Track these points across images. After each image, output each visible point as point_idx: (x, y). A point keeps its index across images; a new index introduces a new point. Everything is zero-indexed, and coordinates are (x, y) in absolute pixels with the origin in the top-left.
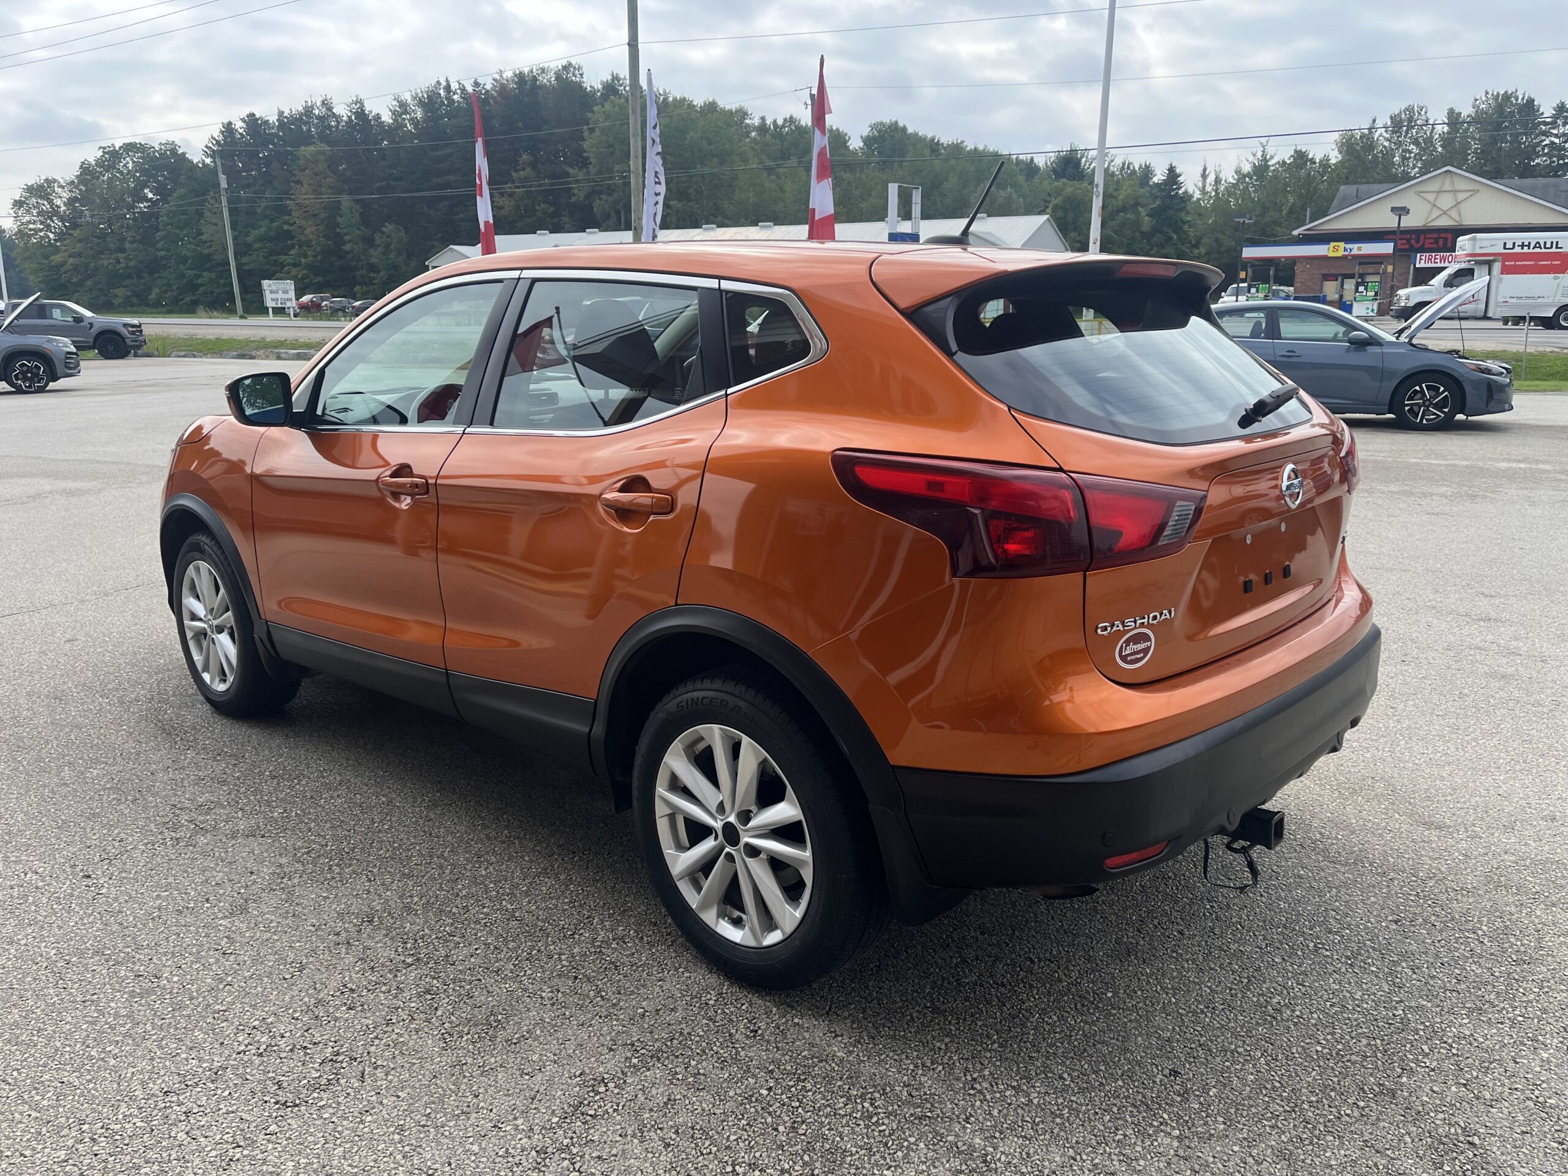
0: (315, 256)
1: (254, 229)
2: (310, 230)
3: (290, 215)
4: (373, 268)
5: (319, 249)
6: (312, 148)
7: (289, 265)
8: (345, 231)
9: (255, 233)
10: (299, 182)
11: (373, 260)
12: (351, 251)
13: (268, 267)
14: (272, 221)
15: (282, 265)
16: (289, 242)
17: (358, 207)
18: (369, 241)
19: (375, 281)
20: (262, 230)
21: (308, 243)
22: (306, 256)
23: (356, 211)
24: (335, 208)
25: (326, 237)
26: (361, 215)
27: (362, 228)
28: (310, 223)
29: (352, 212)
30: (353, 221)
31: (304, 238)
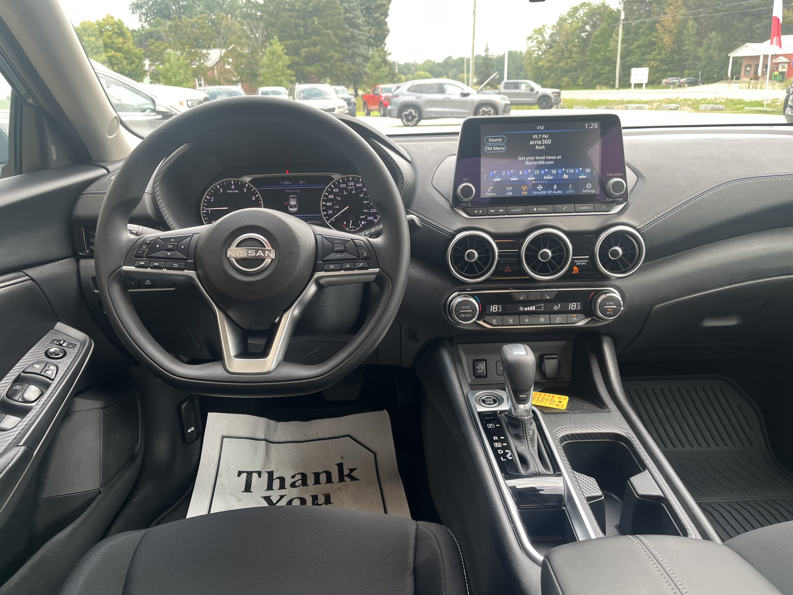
0: (666, 54)
1: (636, 41)
2: (667, 40)
3: (657, 32)
4: (698, 59)
5: (669, 50)
7: (650, 60)
8: (687, 39)
9: (636, 44)
11: (700, 54)
12: (687, 50)
14: (647, 36)
15: (646, 60)
16: (653, 47)
17: (696, 25)
19: (698, 67)
20: (641, 42)
21: (663, 47)
22: (660, 54)
23: (695, 27)
24: (683, 26)
25: (674, 43)
26: (698, 29)
27: (696, 37)
28: (667, 36)
29: (692, 28)
30: (692, 32)
31: (662, 44)
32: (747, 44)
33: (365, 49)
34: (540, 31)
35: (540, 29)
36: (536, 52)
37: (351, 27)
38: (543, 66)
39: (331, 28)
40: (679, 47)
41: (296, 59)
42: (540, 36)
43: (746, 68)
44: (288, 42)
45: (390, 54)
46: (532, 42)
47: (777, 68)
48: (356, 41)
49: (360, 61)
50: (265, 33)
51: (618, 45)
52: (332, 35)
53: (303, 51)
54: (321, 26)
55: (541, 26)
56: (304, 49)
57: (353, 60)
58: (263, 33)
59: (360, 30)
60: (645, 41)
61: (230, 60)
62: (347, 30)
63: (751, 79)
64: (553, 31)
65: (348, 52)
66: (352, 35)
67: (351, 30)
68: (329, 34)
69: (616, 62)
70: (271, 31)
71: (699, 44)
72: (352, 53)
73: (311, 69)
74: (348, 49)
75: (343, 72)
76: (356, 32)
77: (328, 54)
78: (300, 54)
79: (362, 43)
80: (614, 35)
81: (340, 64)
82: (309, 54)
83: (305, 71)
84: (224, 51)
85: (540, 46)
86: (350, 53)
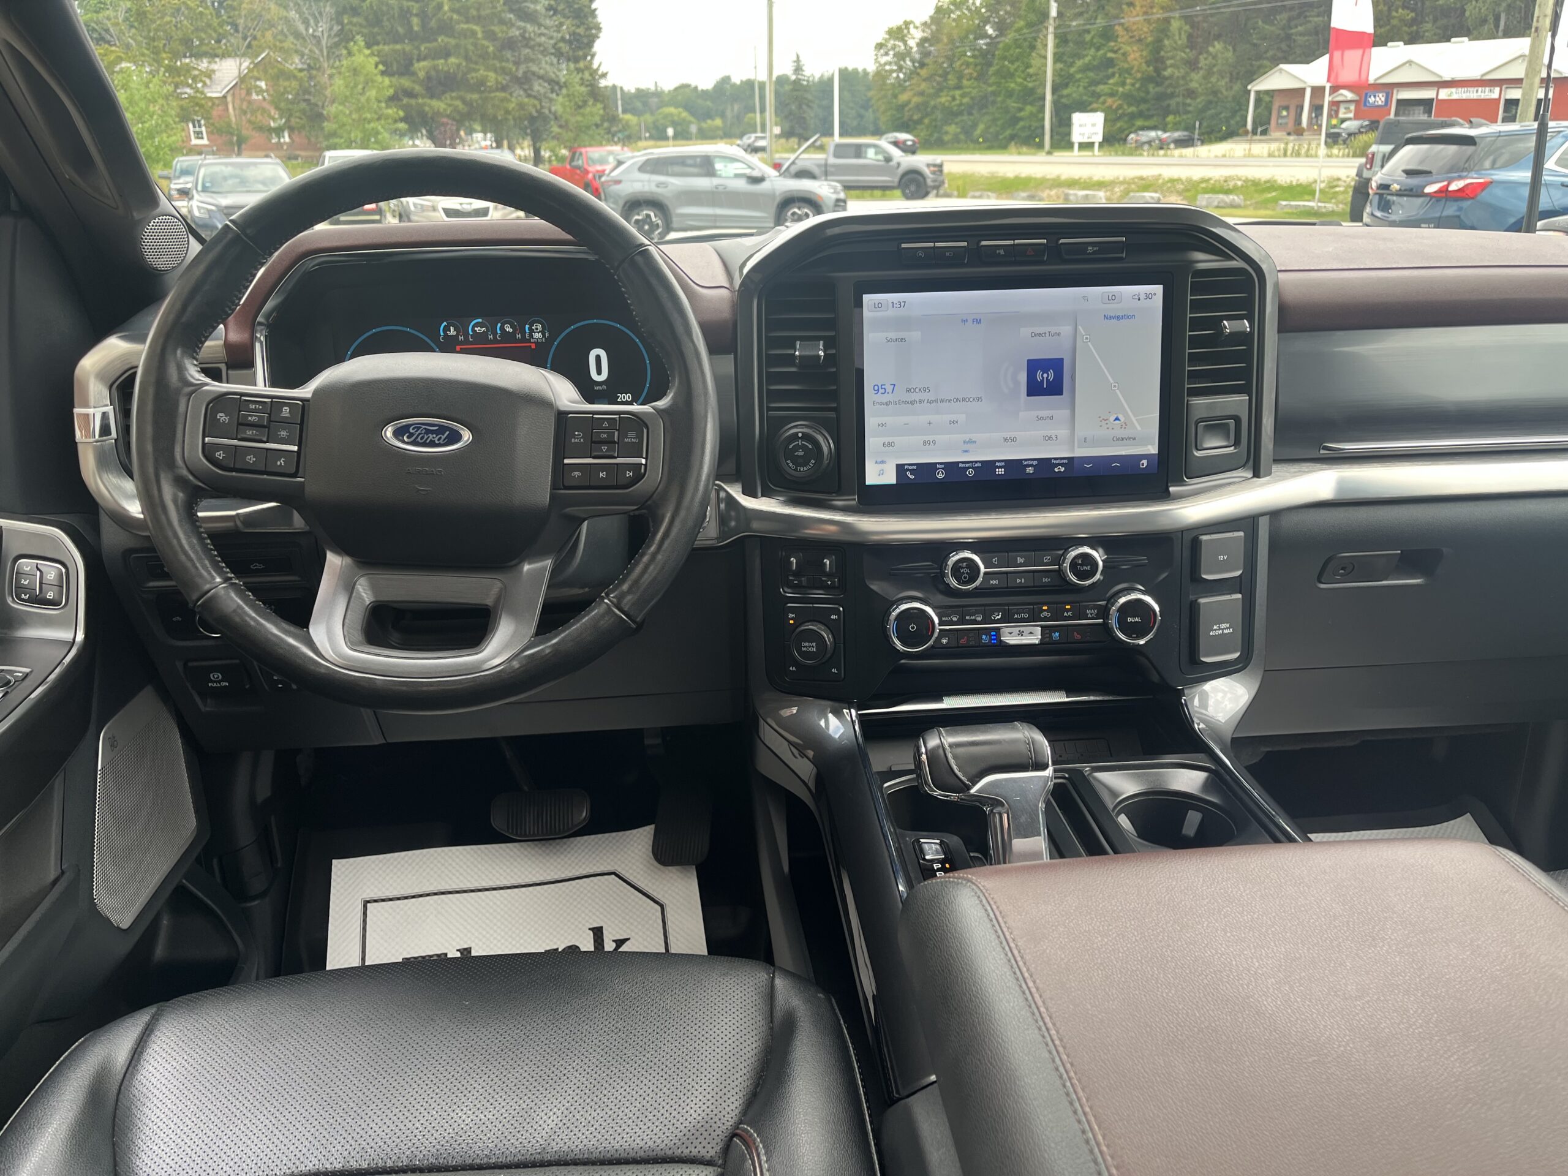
0: (1133, 85)
1: (1079, 59)
2: (1135, 57)
3: (1116, 41)
4: (1191, 93)
5: (1139, 75)
7: (1105, 95)
8: (1170, 54)
9: (1079, 63)
11: (1194, 85)
12: (1171, 77)
13: (1085, 98)
14: (1098, 49)
15: (1099, 96)
16: (1110, 71)
17: (1187, 27)
18: (1193, 65)
19: (1190, 109)
20: (1087, 59)
21: (1128, 71)
22: (1123, 84)
23: (1185, 31)
24: (1164, 27)
25: (1148, 63)
26: (1190, 36)
27: (1188, 50)
28: (1135, 48)
29: (1180, 34)
30: (1179, 42)
31: (1126, 66)
32: (1282, 66)
33: (552, 64)
34: (898, 33)
35: (899, 29)
36: (894, 75)
37: (520, 18)
38: (909, 102)
39: (478, 19)
40: (1157, 70)
41: (406, 82)
42: (901, 44)
43: (1279, 112)
44: (386, 48)
45: (604, 75)
46: (887, 54)
47: (1337, 112)
48: (532, 48)
49: (542, 91)
50: (336, 28)
51: (1045, 65)
52: (480, 35)
53: (421, 67)
54: (455, 16)
55: (900, 23)
56: (423, 64)
57: (526, 87)
58: (331, 29)
59: (540, 25)
60: (1094, 58)
61: (263, 84)
62: (510, 24)
63: (1289, 134)
64: (925, 35)
65: (517, 70)
66: (522, 35)
67: (522, 24)
68: (474, 33)
69: (1043, 98)
70: (350, 23)
72: (525, 73)
73: (438, 105)
74: (517, 63)
75: (507, 112)
76: (530, 27)
77: (474, 75)
78: (414, 74)
79: (545, 52)
80: (1039, 45)
81: (502, 95)
82: (433, 73)
83: (427, 109)
84: (246, 63)
85: (902, 63)
86: (520, 74)
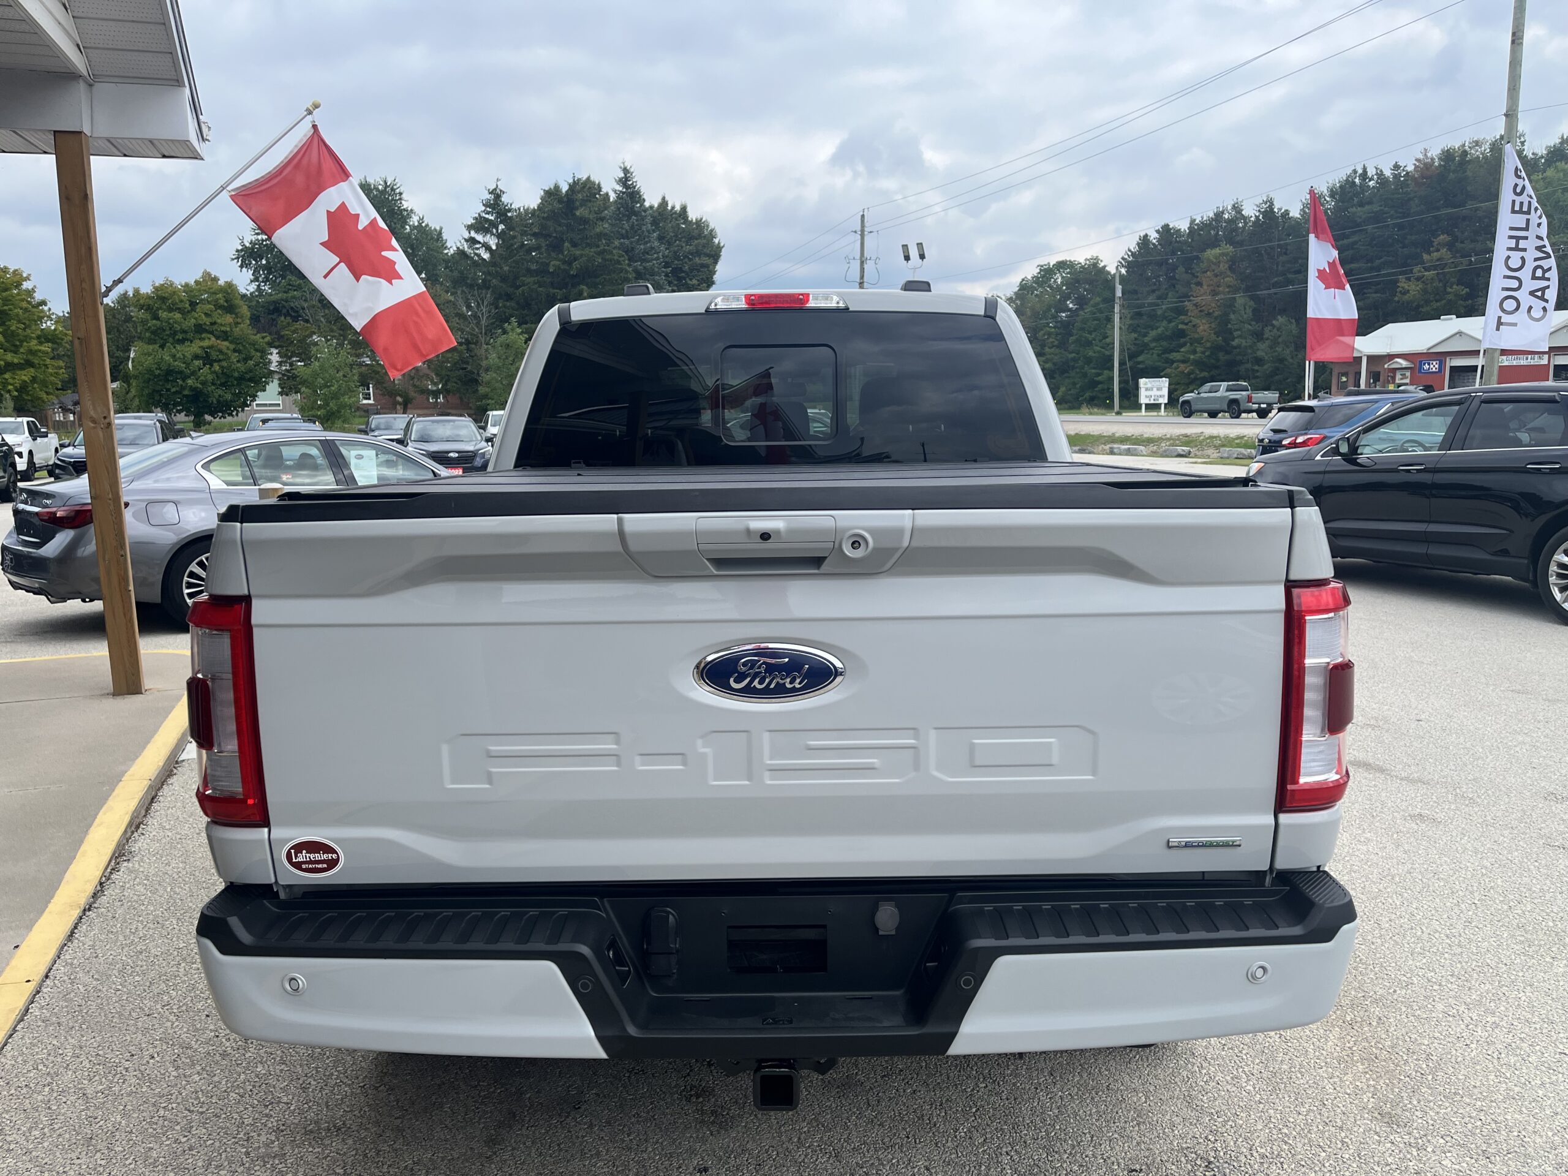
1: (1152, 330)
2: (1204, 328)
3: (1187, 315)
5: (1208, 345)
6: (1217, 251)
7: (1178, 361)
8: (1236, 327)
9: (1153, 333)
10: (1199, 284)
11: (1260, 354)
12: (1239, 347)
14: (1170, 321)
16: (1182, 340)
17: (1252, 303)
20: (1160, 330)
21: (1199, 341)
22: (1194, 352)
23: (1250, 307)
24: (1230, 305)
25: (1217, 334)
26: (1254, 310)
27: (1253, 323)
28: (1204, 321)
29: (1245, 309)
30: (1245, 316)
31: (1196, 336)
71: (1259, 336)
